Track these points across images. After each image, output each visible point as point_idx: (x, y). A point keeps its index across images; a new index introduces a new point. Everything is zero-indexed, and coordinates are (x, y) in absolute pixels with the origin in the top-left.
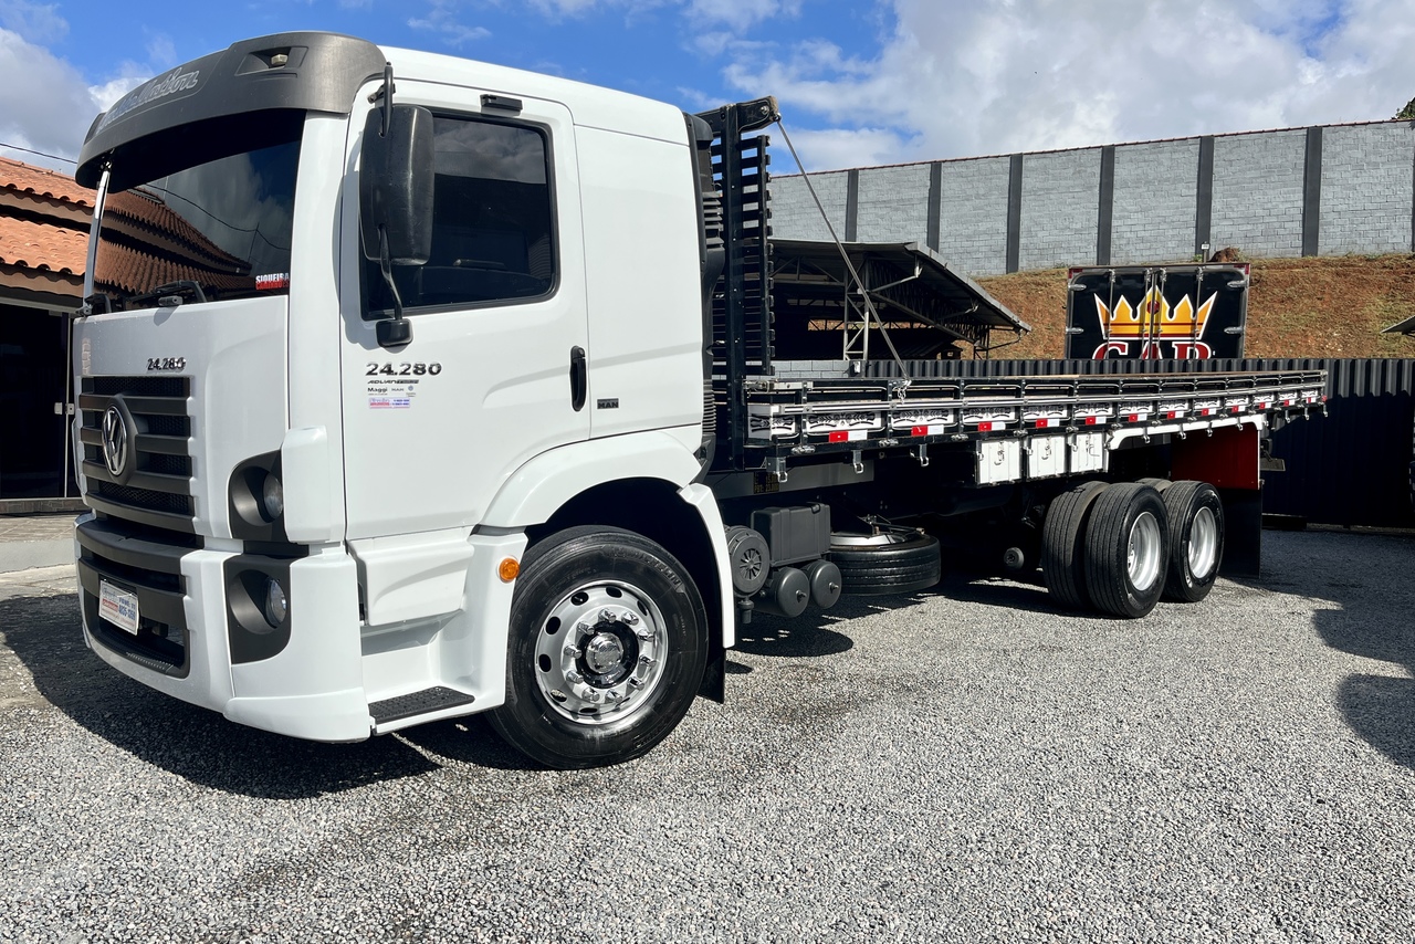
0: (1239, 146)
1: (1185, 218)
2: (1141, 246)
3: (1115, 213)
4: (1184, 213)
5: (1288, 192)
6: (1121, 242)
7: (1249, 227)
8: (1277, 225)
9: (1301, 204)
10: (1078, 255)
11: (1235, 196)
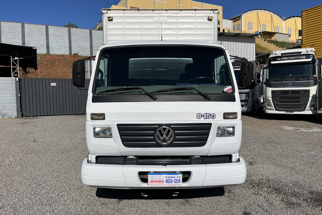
0: (76, 31)
1: (65, 45)
2: (56, 50)
3: (50, 42)
4: (66, 44)
5: (87, 43)
6: (52, 49)
7: (79, 49)
8: (85, 49)
9: (89, 45)
10: (41, 51)
11: (76, 42)
